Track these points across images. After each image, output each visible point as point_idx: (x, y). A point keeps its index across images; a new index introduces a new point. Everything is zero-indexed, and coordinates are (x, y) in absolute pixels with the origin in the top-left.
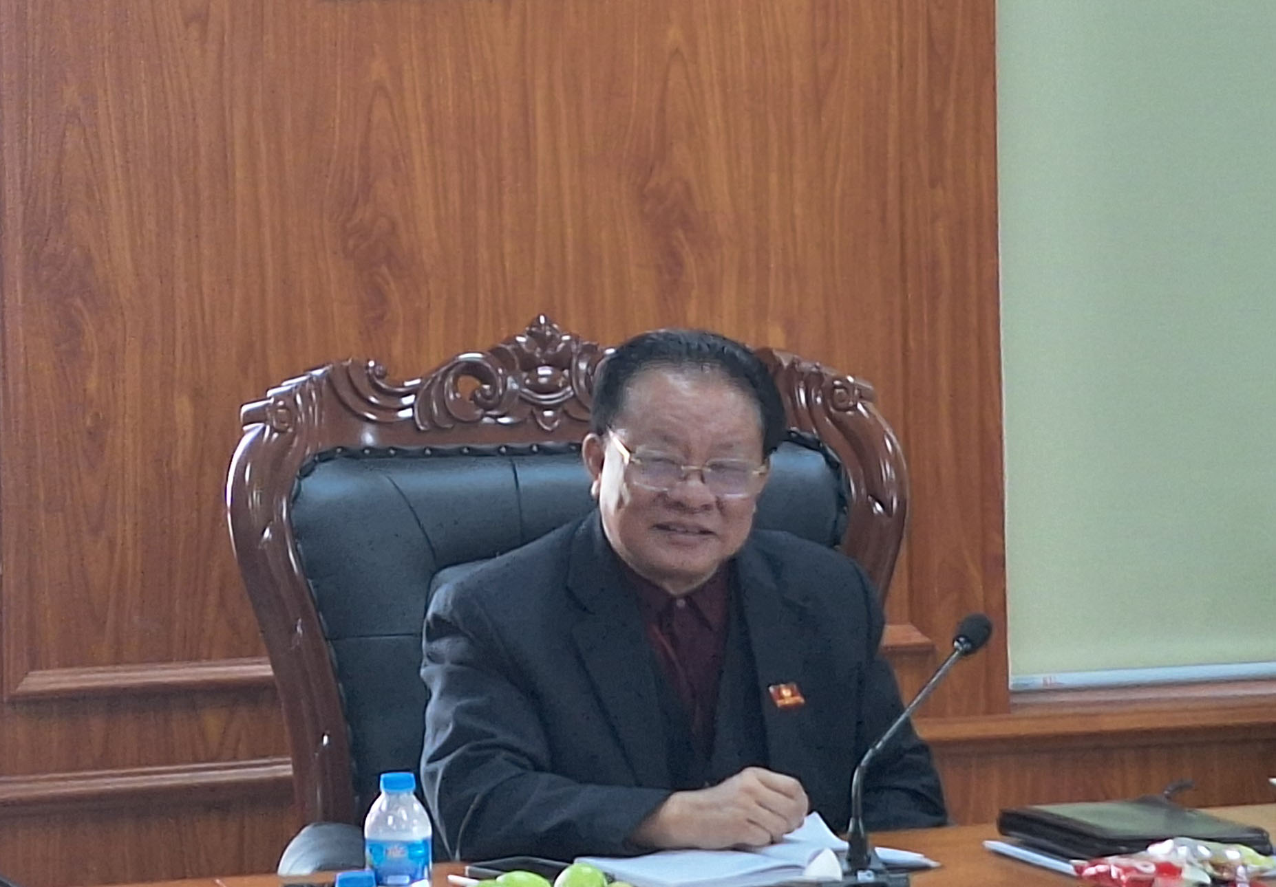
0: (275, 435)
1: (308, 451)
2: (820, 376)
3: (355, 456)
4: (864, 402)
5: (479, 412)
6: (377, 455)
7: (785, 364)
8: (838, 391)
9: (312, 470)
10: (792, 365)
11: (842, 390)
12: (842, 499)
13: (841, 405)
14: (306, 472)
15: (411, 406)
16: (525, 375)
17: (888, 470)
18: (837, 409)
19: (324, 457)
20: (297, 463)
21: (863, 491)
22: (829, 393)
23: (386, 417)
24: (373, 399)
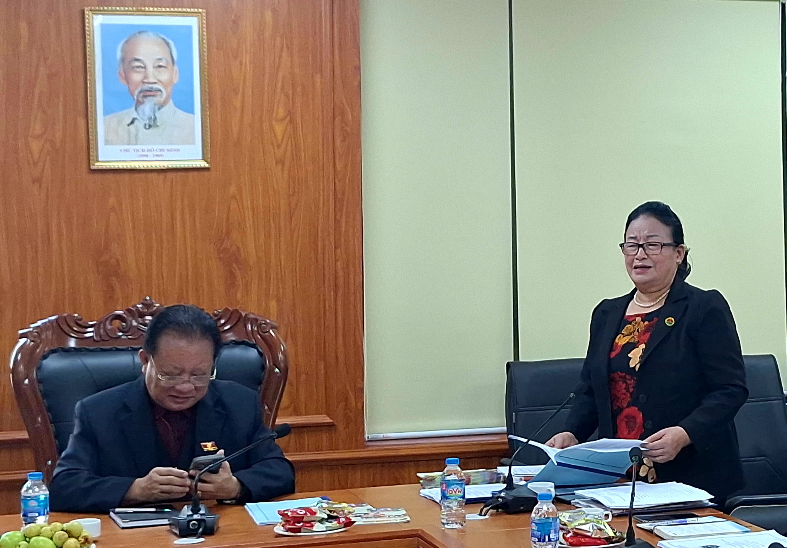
0: (32, 343)
1: (47, 349)
2: (257, 320)
3: (68, 351)
4: (273, 330)
5: (121, 334)
6: (76, 351)
7: (243, 315)
8: (262, 325)
9: (48, 356)
10: (246, 315)
11: (265, 325)
12: (263, 367)
13: (264, 331)
14: (45, 357)
15: (92, 332)
16: (140, 319)
17: (280, 356)
18: (262, 332)
19: (53, 351)
20: (41, 354)
21: (272, 364)
22: (259, 326)
23: (80, 336)
24: (75, 329)
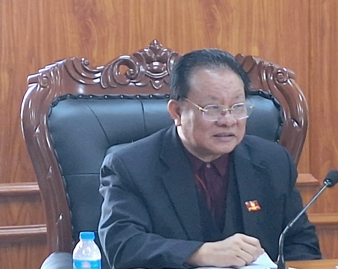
0: (42, 89)
1: (55, 96)
2: (272, 68)
3: (75, 98)
4: (291, 79)
5: (128, 81)
6: (85, 98)
7: (258, 63)
8: (279, 74)
9: (57, 104)
10: (260, 63)
11: (281, 74)
12: (280, 121)
13: (280, 80)
14: (54, 105)
15: (100, 77)
16: (148, 65)
17: (300, 109)
18: (279, 82)
19: (63, 98)
20: (51, 100)
21: (290, 117)
22: (276, 75)
23: (88, 82)
24: (83, 74)
